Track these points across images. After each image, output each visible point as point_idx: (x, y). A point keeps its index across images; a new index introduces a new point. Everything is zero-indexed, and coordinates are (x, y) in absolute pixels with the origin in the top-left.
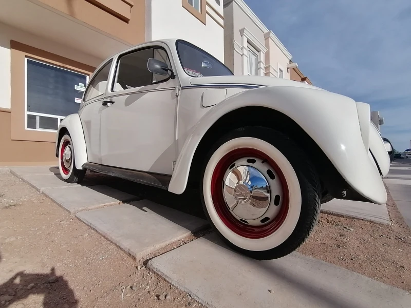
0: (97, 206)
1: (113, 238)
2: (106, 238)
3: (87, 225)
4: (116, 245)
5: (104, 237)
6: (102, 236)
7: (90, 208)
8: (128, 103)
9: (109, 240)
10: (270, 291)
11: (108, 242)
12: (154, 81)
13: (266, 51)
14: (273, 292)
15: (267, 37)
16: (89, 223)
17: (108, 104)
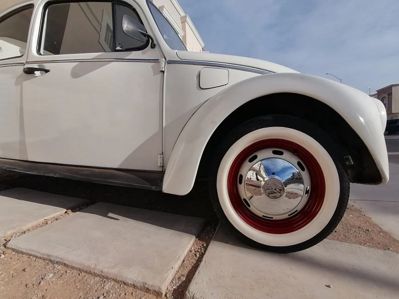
0: (35, 223)
1: (105, 270)
2: (90, 273)
3: (41, 258)
4: (116, 281)
5: (86, 272)
6: (80, 270)
7: (24, 228)
8: (75, 74)
9: (98, 275)
10: (328, 286)
11: (97, 279)
12: (118, 48)
13: (183, 34)
14: (331, 286)
15: (183, 21)
16: (43, 254)
17: (36, 72)
